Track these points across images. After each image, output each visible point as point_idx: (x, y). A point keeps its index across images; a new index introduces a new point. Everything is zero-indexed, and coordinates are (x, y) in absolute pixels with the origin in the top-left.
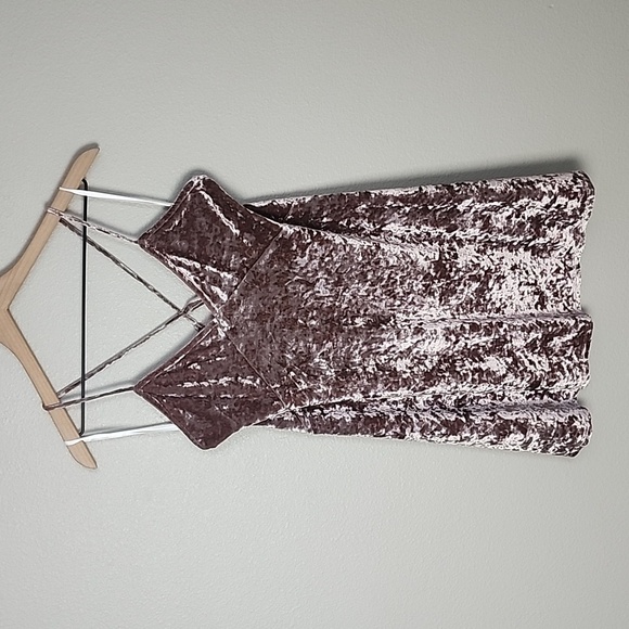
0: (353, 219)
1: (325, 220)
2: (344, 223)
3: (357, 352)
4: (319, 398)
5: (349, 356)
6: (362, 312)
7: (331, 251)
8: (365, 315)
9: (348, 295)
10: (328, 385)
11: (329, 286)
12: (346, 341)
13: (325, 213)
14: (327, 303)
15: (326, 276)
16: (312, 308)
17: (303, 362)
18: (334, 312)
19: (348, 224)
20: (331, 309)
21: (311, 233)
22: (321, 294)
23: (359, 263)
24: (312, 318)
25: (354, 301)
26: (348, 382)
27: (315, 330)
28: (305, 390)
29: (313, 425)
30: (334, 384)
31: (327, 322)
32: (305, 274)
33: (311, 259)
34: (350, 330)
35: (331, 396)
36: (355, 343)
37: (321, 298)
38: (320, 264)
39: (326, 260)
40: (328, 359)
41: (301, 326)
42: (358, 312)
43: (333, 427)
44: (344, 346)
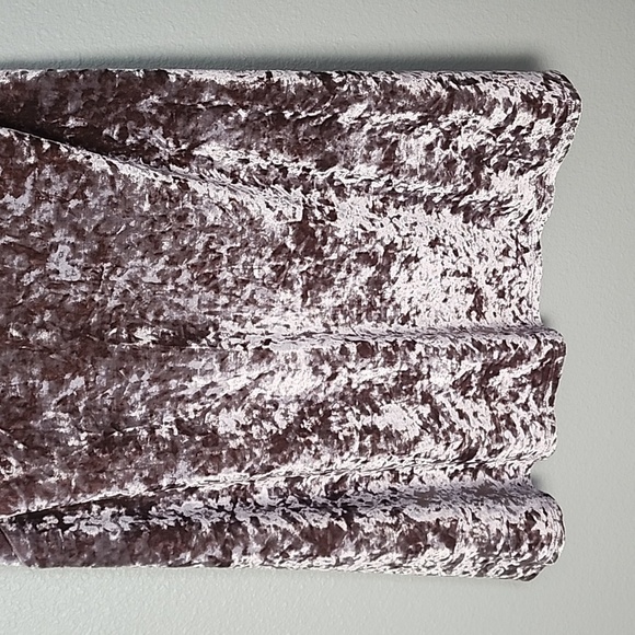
0: (131, 125)
1: (72, 122)
2: (114, 132)
3: (137, 396)
4: (48, 495)
5: (121, 406)
6: (150, 316)
7: (84, 186)
8: (156, 322)
9: (120, 281)
10: (70, 467)
11: (80, 261)
12: (114, 375)
13: (70, 108)
14: (76, 297)
15: (72, 239)
16: (42, 305)
17: (18, 419)
18: (90, 315)
19: (123, 134)
20: (85, 308)
21: (37, 144)
22: (63, 277)
23: (144, 217)
24: (43, 326)
25: (133, 294)
26: (115, 459)
27: (46, 350)
28: (17, 481)
29: (39, 550)
30: (84, 466)
31: (74, 334)
32: (24, 234)
33: (38, 200)
34: (123, 353)
35: (76, 491)
36: (134, 378)
37: (62, 285)
38: (57, 212)
39: (73, 204)
40: (74, 412)
41: (16, 343)
42: (143, 316)
43: (80, 552)
44: (109, 386)
